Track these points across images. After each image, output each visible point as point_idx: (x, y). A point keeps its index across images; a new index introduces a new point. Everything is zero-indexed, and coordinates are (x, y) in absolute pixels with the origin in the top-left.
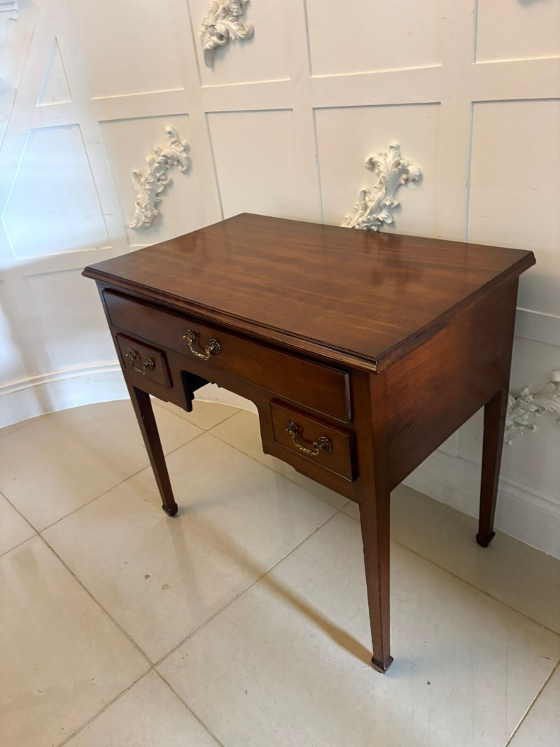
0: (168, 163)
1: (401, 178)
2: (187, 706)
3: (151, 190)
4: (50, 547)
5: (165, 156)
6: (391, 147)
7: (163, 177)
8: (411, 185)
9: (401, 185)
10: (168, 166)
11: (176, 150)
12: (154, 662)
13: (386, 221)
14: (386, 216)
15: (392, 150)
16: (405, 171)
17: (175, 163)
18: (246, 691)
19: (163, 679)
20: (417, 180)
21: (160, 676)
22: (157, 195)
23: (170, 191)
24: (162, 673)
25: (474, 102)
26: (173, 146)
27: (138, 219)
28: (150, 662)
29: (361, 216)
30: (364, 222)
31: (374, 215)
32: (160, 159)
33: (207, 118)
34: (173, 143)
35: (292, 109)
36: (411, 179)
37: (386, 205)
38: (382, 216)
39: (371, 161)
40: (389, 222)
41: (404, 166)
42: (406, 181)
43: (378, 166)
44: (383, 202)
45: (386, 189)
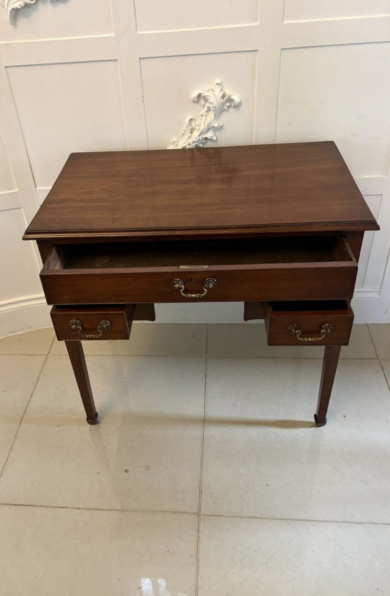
1: (228, 103)
2: (245, 517)
4: (15, 505)
6: (217, 84)
8: (231, 110)
9: (225, 110)
12: (196, 511)
13: (213, 138)
14: (213, 135)
15: (217, 86)
16: (230, 100)
18: (267, 485)
19: (213, 515)
20: (237, 106)
21: (209, 515)
24: (209, 514)
25: (282, 49)
28: (194, 514)
29: (191, 137)
30: (194, 142)
31: (202, 136)
33: (6, 70)
35: (116, 60)
36: (232, 105)
37: (213, 127)
38: (210, 135)
39: (199, 96)
40: (215, 138)
41: (229, 97)
42: (229, 107)
43: (206, 99)
44: (212, 125)
45: (215, 115)
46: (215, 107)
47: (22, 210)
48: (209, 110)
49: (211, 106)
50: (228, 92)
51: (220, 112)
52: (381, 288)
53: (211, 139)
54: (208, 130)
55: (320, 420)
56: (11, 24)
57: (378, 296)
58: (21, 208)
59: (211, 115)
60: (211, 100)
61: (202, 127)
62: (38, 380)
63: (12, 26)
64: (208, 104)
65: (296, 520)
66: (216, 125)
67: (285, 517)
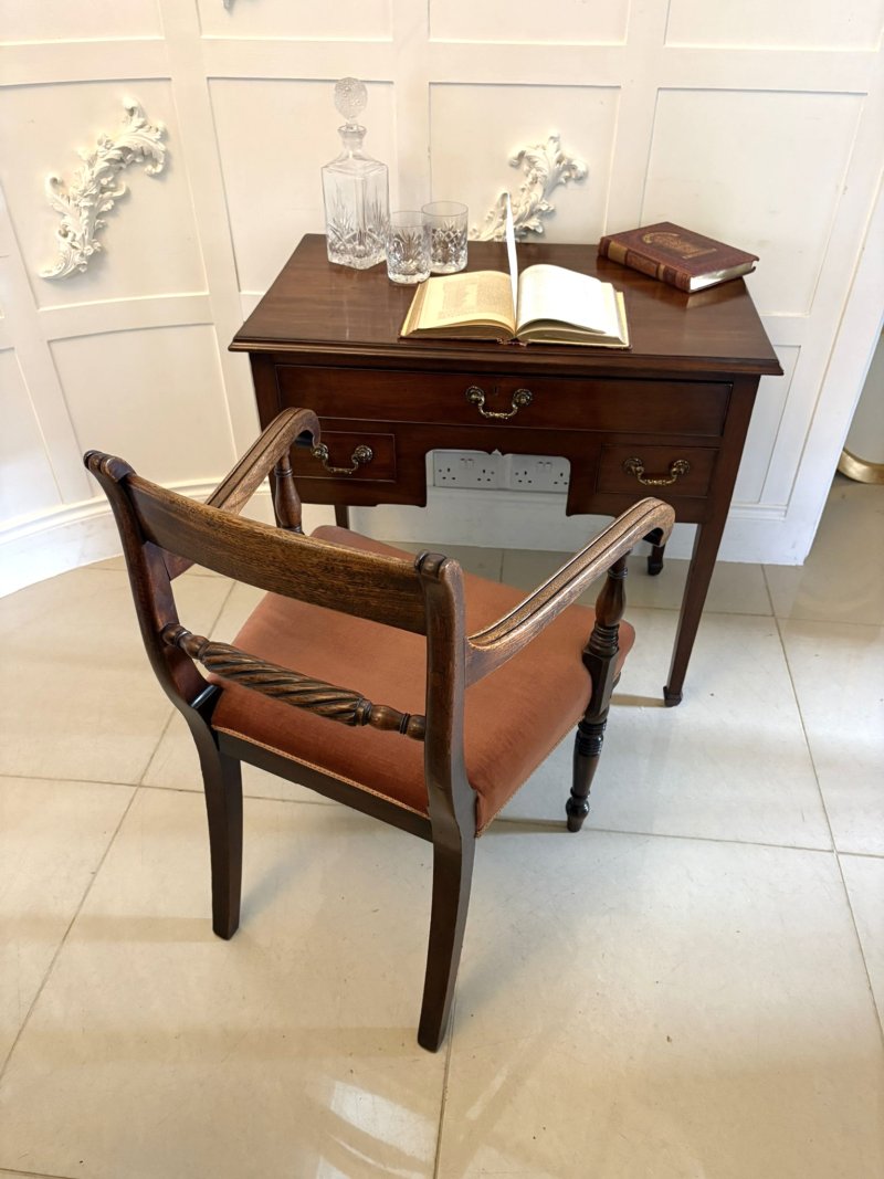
0: (126, 160)
1: (567, 173)
3: (91, 209)
5: (123, 149)
6: (552, 138)
7: (112, 185)
8: (571, 184)
9: (561, 184)
10: (124, 166)
11: (149, 140)
13: (537, 230)
14: (537, 224)
15: (552, 141)
16: (571, 167)
17: (138, 160)
20: (580, 179)
22: (101, 215)
23: (123, 208)
25: (659, 89)
26: (140, 131)
27: (67, 262)
29: (501, 224)
31: (521, 224)
32: (114, 154)
33: (209, 86)
34: (141, 127)
35: (391, 83)
36: (574, 177)
37: (540, 210)
38: (533, 223)
39: (522, 155)
40: (540, 230)
41: (570, 161)
42: (567, 179)
43: (532, 163)
44: (538, 207)
45: (544, 190)
46: (545, 176)
47: (213, 328)
48: (535, 180)
49: (539, 174)
50: (569, 152)
51: (551, 186)
52: (788, 505)
53: (535, 231)
54: (531, 215)
55: (672, 695)
56: (225, 7)
57: (782, 519)
58: (212, 324)
59: (538, 191)
60: (539, 164)
61: (522, 209)
62: (220, 614)
63: (225, 12)
64: (534, 171)
65: (623, 832)
66: (544, 208)
67: (606, 828)
